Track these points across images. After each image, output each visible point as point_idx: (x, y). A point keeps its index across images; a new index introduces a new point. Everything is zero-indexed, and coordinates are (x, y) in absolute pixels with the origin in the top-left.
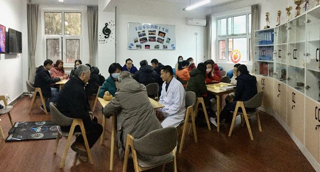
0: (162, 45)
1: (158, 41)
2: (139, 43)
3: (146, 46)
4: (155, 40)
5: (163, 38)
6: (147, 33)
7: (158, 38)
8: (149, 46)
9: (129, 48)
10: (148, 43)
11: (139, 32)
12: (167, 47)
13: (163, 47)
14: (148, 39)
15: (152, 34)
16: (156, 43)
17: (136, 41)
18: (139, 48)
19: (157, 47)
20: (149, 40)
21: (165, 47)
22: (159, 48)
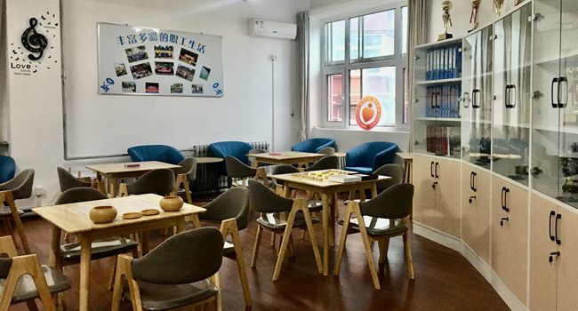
0: (190, 83)
1: (178, 74)
2: (129, 78)
3: (148, 85)
4: (172, 72)
5: (191, 67)
6: (151, 53)
7: (181, 68)
8: (156, 85)
9: (102, 91)
10: (153, 78)
11: (130, 50)
12: (201, 90)
13: (191, 90)
14: (153, 68)
15: (163, 55)
16: (175, 79)
17: (120, 73)
18: (129, 92)
19: (177, 89)
20: (157, 71)
21: (197, 90)
22: (181, 91)
